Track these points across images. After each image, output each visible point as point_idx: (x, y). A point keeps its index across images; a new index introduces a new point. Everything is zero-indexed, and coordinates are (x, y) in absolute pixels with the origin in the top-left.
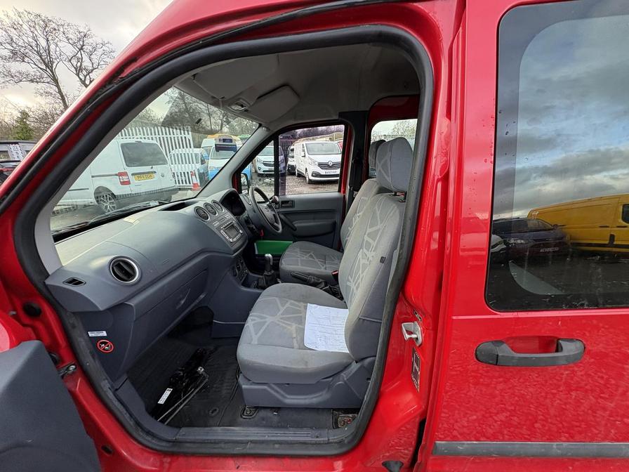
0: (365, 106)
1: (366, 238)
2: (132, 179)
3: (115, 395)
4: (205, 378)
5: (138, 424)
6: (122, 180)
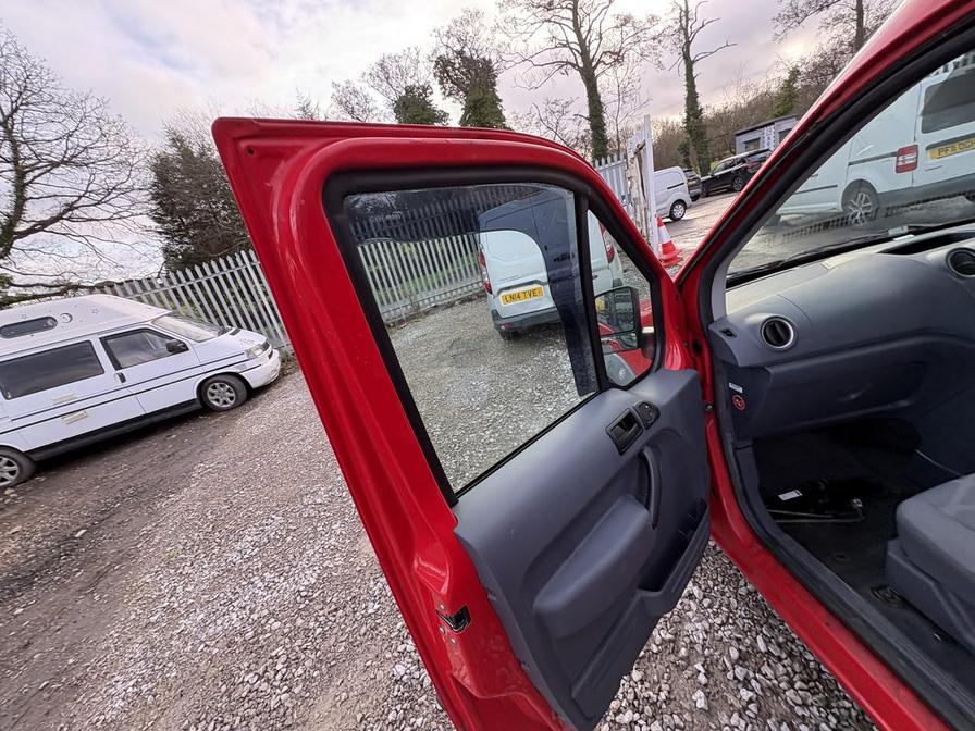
3: (734, 453)
4: (856, 516)
5: (745, 491)
6: (900, 164)
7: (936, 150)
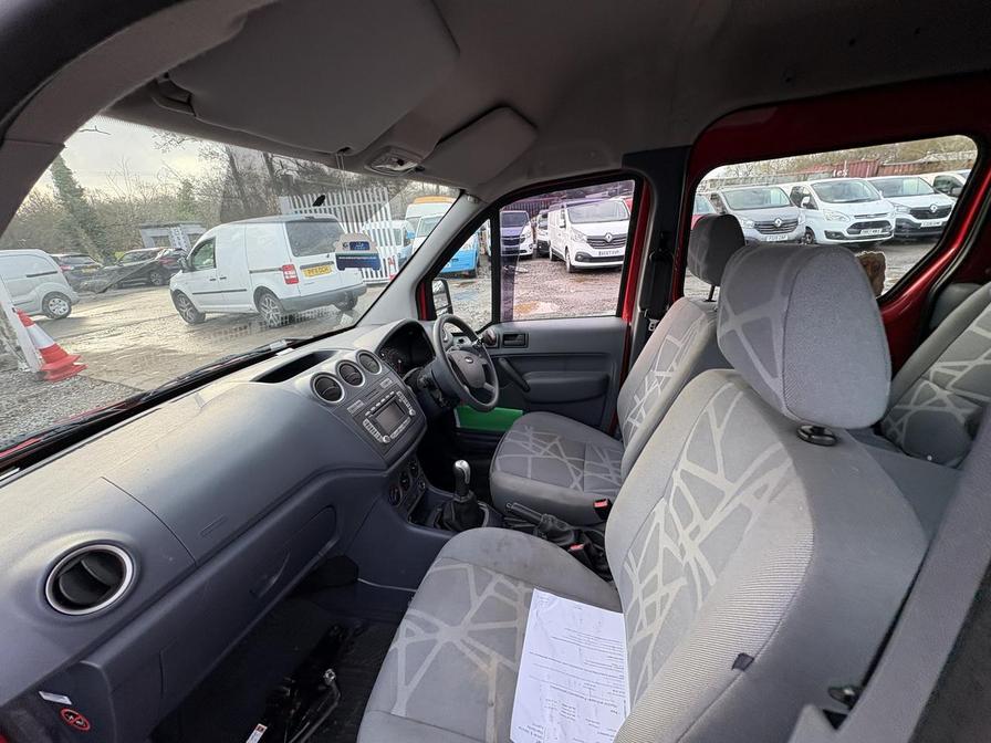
0: (685, 136)
1: (677, 481)
2: (301, 275)
4: (333, 699)
7: (306, 271)
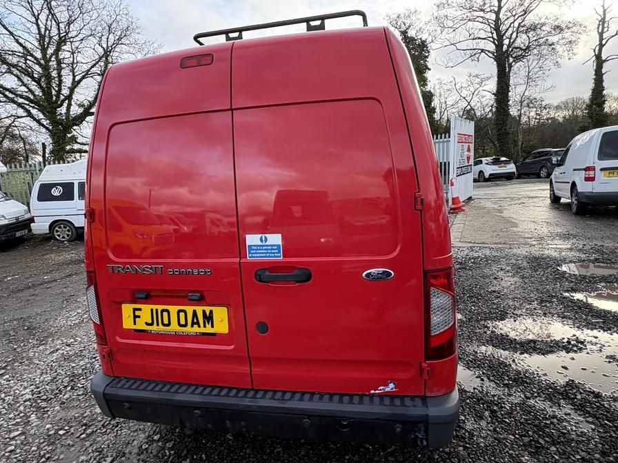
6: (587, 176)
7: (607, 172)
